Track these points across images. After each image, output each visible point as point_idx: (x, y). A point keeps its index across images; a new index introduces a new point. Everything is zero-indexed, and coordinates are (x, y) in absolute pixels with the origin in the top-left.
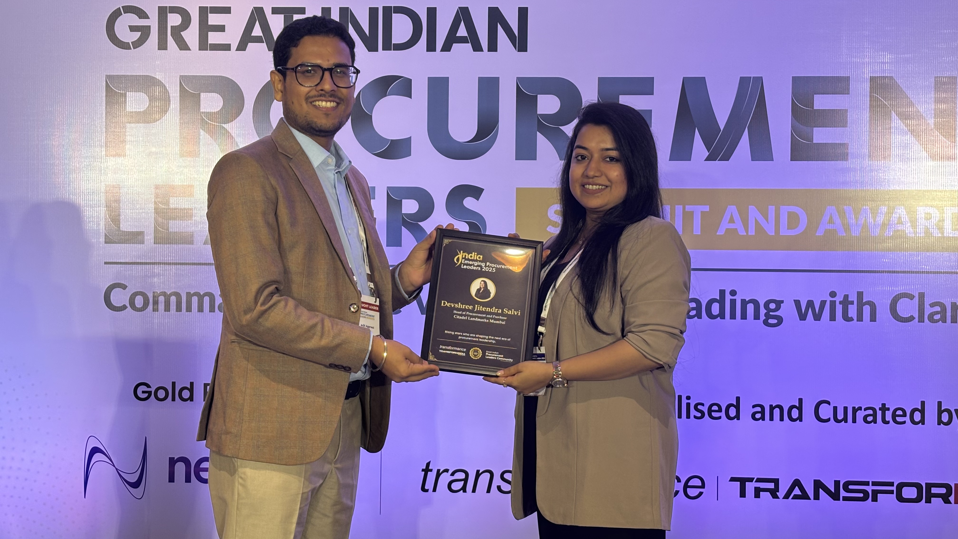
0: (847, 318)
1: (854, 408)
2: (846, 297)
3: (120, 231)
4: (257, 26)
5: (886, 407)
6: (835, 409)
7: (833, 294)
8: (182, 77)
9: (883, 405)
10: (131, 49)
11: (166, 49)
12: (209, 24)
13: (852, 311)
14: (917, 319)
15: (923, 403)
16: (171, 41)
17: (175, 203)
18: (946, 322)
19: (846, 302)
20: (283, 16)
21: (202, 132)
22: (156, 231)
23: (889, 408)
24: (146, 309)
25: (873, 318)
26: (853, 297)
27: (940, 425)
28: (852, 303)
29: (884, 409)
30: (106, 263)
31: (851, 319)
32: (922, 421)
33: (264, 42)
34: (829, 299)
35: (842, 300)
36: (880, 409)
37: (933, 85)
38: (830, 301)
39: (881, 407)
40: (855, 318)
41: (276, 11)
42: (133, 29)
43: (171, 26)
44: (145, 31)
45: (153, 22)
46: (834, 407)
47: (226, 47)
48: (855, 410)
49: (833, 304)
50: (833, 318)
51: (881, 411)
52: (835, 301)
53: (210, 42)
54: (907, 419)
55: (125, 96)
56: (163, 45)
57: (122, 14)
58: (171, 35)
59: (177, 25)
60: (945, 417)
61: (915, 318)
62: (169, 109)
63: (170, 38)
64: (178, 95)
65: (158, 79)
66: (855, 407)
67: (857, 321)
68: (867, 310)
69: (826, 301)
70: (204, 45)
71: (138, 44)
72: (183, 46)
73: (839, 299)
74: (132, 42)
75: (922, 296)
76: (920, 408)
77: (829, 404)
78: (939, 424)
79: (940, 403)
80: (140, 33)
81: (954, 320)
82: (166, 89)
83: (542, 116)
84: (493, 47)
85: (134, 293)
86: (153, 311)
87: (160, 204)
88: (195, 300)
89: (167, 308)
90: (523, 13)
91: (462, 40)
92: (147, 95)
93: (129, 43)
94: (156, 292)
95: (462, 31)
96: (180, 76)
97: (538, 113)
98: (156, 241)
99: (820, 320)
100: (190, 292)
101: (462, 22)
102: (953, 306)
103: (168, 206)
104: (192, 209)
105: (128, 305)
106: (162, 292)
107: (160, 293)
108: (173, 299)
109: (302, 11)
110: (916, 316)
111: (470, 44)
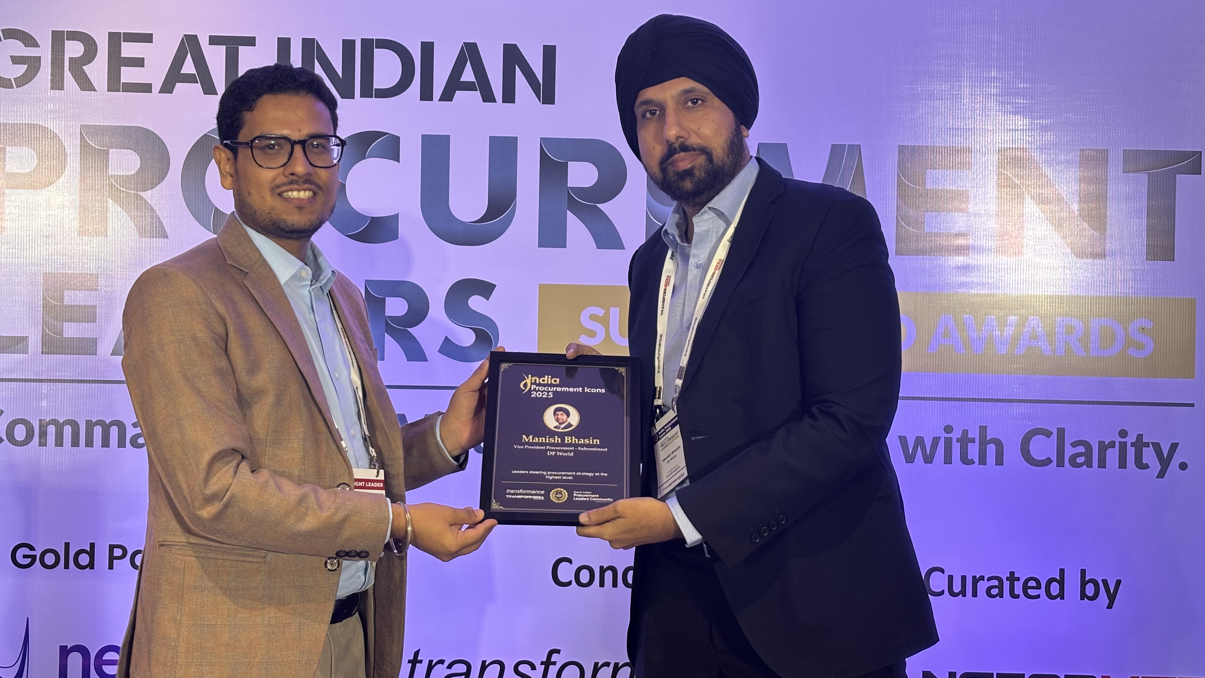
0: (966, 460)
1: (974, 577)
4: (189, 61)
5: (1015, 576)
6: (951, 578)
7: (948, 429)
8: (83, 126)
9: (1012, 573)
10: (13, 88)
11: (62, 88)
12: (122, 56)
13: (973, 451)
14: (1055, 462)
15: (1062, 571)
17: (71, 298)
18: (1091, 467)
19: (965, 440)
20: (225, 47)
21: (111, 203)
22: (44, 335)
23: (1019, 578)
24: (29, 443)
25: (999, 461)
26: (974, 434)
27: (1084, 599)
28: (973, 441)
29: (1012, 578)
31: (972, 462)
32: (1061, 595)
33: (198, 83)
34: (943, 435)
35: (960, 437)
36: (1007, 579)
37: (1077, 159)
38: (945, 438)
39: (1009, 576)
40: (977, 461)
41: (214, 40)
42: (16, 60)
43: (70, 58)
44: (34, 64)
45: (45, 52)
46: (949, 576)
47: (146, 88)
48: (976, 581)
49: (948, 442)
50: (948, 460)
51: (1009, 582)
52: (951, 438)
53: (123, 80)
54: (1042, 592)
55: (5, 152)
56: (57, 83)
58: (69, 70)
59: (77, 56)
60: (1090, 590)
61: (1052, 461)
62: (65, 170)
63: (68, 76)
64: (78, 151)
65: (51, 130)
66: (976, 577)
67: (979, 464)
68: (991, 449)
69: (940, 438)
70: (114, 84)
71: (24, 80)
72: (85, 84)
73: (956, 434)
74: (14, 79)
75: (1061, 433)
76: (1058, 578)
77: (943, 573)
78: (1082, 599)
79: (1083, 572)
80: (26, 66)
81: (1102, 464)
82: (62, 143)
83: (572, 188)
84: (509, 96)
85: (12, 421)
86: (40, 446)
87: (52, 300)
88: (98, 431)
89: (59, 442)
90: (549, 53)
91: (468, 87)
92: (34, 150)
93: (10, 80)
94: (44, 420)
95: (468, 75)
96: (81, 125)
97: (570, 185)
98: (44, 350)
99: (931, 463)
100: (91, 421)
101: (469, 62)
102: (1101, 443)
103: (63, 302)
104: (94, 307)
105: (4, 437)
106: (52, 419)
107: (49, 421)
108: (68, 430)
109: (250, 41)
110: (1054, 458)
111: (479, 92)
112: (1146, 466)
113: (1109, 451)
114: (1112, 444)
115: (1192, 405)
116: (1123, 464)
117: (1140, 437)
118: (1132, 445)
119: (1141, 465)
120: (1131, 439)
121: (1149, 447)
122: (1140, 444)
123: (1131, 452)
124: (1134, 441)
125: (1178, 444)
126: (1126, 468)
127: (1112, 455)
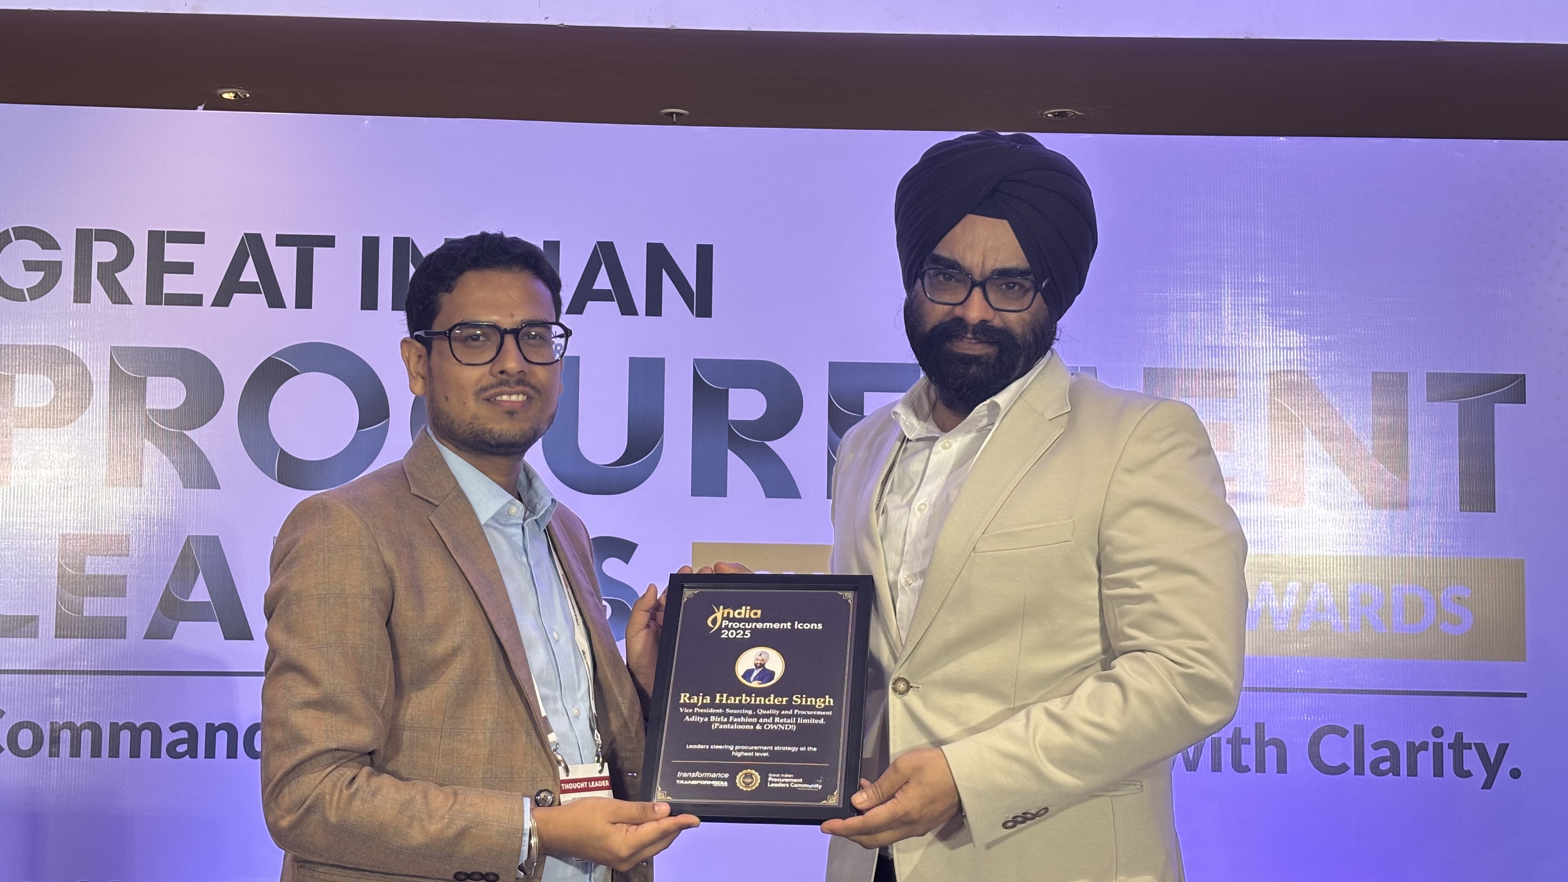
0: (1239, 767)
2: (1238, 731)
4: (250, 266)
8: (113, 348)
10: (26, 300)
11: (88, 301)
12: (165, 260)
13: (1248, 755)
14: (1352, 770)
16: (96, 287)
17: (94, 566)
18: (1399, 775)
19: (1237, 741)
20: (296, 248)
21: (148, 443)
22: (59, 614)
24: (37, 753)
25: (1282, 768)
26: (1249, 733)
28: (1247, 742)
31: (1247, 769)
33: (261, 293)
35: (1231, 736)
37: (1369, 385)
40: (1253, 768)
41: (283, 240)
42: (30, 266)
44: (52, 271)
45: (67, 256)
47: (195, 300)
49: (1216, 743)
50: (1216, 767)
52: (1220, 739)
53: (167, 290)
55: (13, 382)
56: (82, 294)
57: (12, 241)
58: (98, 278)
59: (108, 261)
61: (1349, 768)
62: (89, 403)
63: (96, 284)
64: (107, 379)
65: (72, 353)
67: (1256, 772)
68: (1271, 752)
70: (155, 295)
71: (38, 292)
72: (119, 296)
73: (1226, 735)
74: (28, 289)
75: (1359, 731)
80: (43, 273)
81: (1413, 771)
82: (87, 369)
83: (736, 423)
84: (654, 308)
85: (16, 724)
86: (50, 756)
87: (69, 568)
88: (125, 736)
89: (75, 752)
90: (705, 254)
91: (603, 296)
92: (51, 379)
93: (22, 290)
94: (56, 723)
95: (603, 282)
96: (111, 347)
97: (729, 419)
98: (58, 633)
99: (1195, 770)
100: (117, 723)
101: (603, 265)
102: (1410, 745)
103: (84, 571)
104: (125, 577)
105: (5, 746)
106: (67, 722)
107: (63, 724)
108: (87, 735)
109: (328, 242)
110: (1351, 764)
111: (616, 302)
112: (1469, 774)
113: (1421, 755)
114: (1424, 746)
115: (1525, 695)
116: (1439, 772)
117: (1459, 736)
118: (1450, 746)
119: (1462, 772)
120: (1448, 739)
121: (1470, 748)
122: (1459, 746)
123: (1448, 756)
124: (1452, 741)
125: (1508, 744)
126: (1442, 776)
127: (1425, 760)
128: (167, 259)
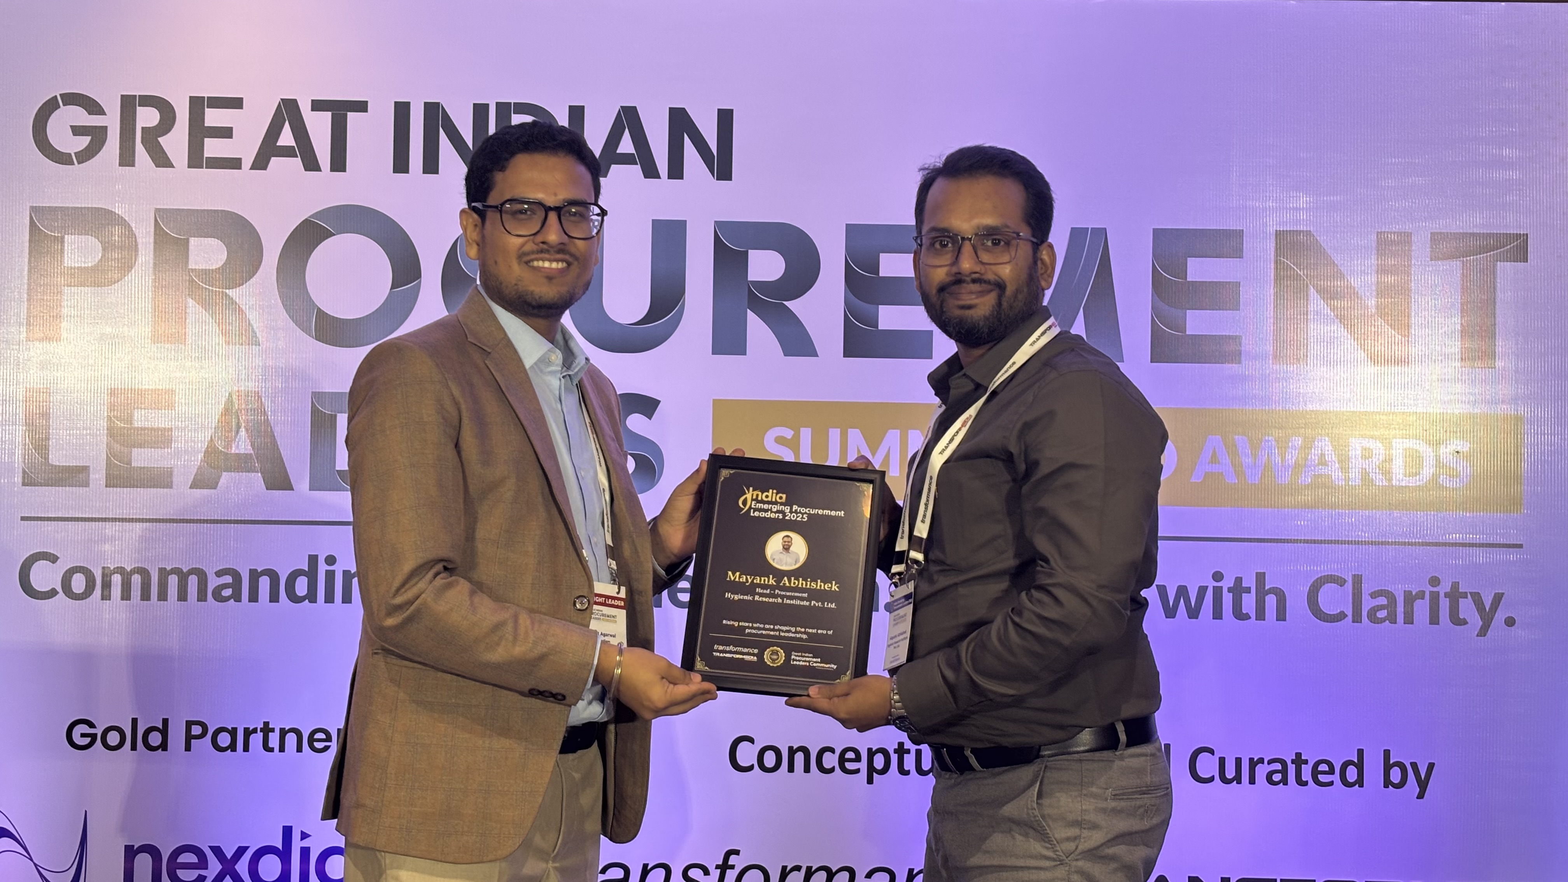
0: (1239, 615)
1: (1251, 759)
2: (1239, 580)
3: (49, 465)
4: (287, 130)
5: (1303, 758)
6: (1222, 761)
7: (1218, 576)
8: (157, 210)
9: (1298, 755)
10: (73, 164)
11: (133, 165)
12: (206, 125)
13: (1249, 602)
14: (1350, 617)
15: (1360, 752)
16: (140, 151)
17: (142, 419)
18: (1396, 623)
19: (1238, 589)
20: (330, 114)
21: (191, 302)
22: (109, 465)
23: (1307, 760)
24: (89, 596)
25: (1281, 615)
26: (1250, 582)
27: (1388, 787)
28: (1248, 590)
29: (1299, 761)
30: (23, 519)
31: (1247, 617)
32: (1360, 782)
33: (297, 157)
34: (1212, 584)
35: (1232, 585)
36: (1293, 762)
37: (1374, 245)
38: (1214, 587)
39: (1294, 758)
40: (1253, 615)
41: (318, 106)
42: (77, 131)
43: (143, 128)
44: (98, 136)
45: (112, 121)
46: (1220, 758)
47: (235, 164)
48: (1253, 764)
49: (1218, 592)
50: (1218, 614)
51: (1294, 765)
52: (1222, 587)
53: (207, 154)
54: (1336, 778)
55: (63, 242)
56: (127, 159)
57: (59, 107)
58: (142, 143)
59: (151, 126)
60: (1396, 775)
61: (1347, 616)
62: (135, 263)
63: (139, 148)
64: (152, 240)
65: (118, 215)
66: (1253, 759)
67: (1256, 620)
68: (1271, 601)
69: (1207, 587)
70: (196, 159)
71: (85, 155)
72: (161, 160)
73: (1227, 583)
74: (75, 153)
75: (1358, 580)
76: (1356, 761)
77: (1213, 754)
78: (1386, 786)
79: (1387, 753)
80: (89, 138)
81: (1409, 619)
82: (132, 230)
83: (753, 283)
84: (676, 171)
85: (69, 569)
86: (102, 599)
87: (118, 421)
88: (173, 580)
89: (126, 595)
90: (725, 118)
91: (626, 159)
92: (98, 239)
93: (70, 154)
94: (107, 568)
95: (626, 145)
96: (155, 209)
97: (749, 279)
98: (109, 482)
99: (1197, 618)
100: (165, 569)
101: (627, 130)
102: (1407, 594)
103: (131, 424)
104: (170, 429)
105: (59, 589)
106: (118, 567)
107: (114, 569)
108: (136, 579)
109: (361, 107)
110: (1349, 613)
111: (639, 166)
112: (1464, 622)
113: (1418, 603)
114: (1421, 595)
115: (1521, 546)
117: (1455, 586)
118: (1446, 595)
119: (1457, 621)
120: (1444, 588)
121: (1467, 598)
122: (1455, 595)
123: (1445, 604)
124: (1449, 591)
126: (1438, 624)
127: (1422, 609)
128: (207, 124)
